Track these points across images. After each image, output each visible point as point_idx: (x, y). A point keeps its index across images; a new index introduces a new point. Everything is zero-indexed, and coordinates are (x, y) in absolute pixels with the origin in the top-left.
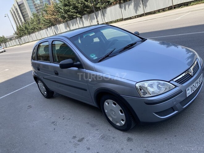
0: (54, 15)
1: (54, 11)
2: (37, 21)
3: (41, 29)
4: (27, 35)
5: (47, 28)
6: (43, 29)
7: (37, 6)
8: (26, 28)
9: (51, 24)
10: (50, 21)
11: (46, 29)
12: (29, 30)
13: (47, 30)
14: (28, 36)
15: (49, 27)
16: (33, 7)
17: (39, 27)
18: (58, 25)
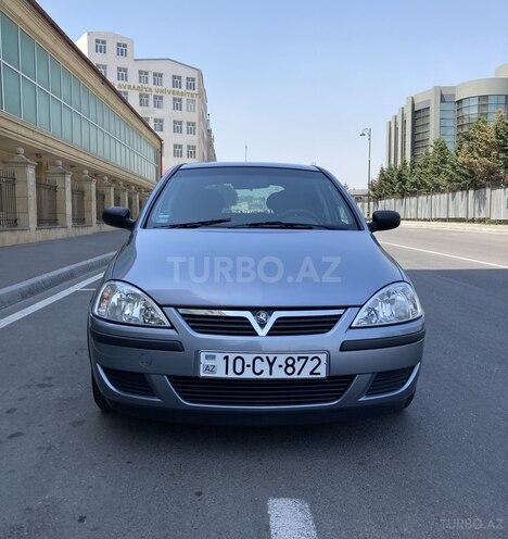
0: (488, 155)
1: (492, 146)
2: (436, 164)
3: (437, 189)
4: (396, 199)
5: (454, 191)
6: (443, 192)
7: (466, 122)
8: (400, 177)
9: (469, 181)
10: (471, 172)
11: (450, 195)
12: (408, 186)
13: (453, 197)
14: (398, 201)
15: (462, 189)
16: (452, 123)
17: (434, 184)
18: (488, 190)
